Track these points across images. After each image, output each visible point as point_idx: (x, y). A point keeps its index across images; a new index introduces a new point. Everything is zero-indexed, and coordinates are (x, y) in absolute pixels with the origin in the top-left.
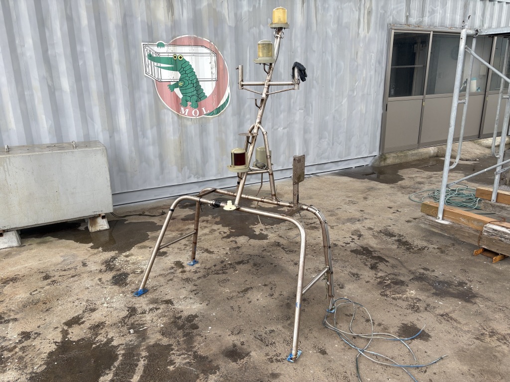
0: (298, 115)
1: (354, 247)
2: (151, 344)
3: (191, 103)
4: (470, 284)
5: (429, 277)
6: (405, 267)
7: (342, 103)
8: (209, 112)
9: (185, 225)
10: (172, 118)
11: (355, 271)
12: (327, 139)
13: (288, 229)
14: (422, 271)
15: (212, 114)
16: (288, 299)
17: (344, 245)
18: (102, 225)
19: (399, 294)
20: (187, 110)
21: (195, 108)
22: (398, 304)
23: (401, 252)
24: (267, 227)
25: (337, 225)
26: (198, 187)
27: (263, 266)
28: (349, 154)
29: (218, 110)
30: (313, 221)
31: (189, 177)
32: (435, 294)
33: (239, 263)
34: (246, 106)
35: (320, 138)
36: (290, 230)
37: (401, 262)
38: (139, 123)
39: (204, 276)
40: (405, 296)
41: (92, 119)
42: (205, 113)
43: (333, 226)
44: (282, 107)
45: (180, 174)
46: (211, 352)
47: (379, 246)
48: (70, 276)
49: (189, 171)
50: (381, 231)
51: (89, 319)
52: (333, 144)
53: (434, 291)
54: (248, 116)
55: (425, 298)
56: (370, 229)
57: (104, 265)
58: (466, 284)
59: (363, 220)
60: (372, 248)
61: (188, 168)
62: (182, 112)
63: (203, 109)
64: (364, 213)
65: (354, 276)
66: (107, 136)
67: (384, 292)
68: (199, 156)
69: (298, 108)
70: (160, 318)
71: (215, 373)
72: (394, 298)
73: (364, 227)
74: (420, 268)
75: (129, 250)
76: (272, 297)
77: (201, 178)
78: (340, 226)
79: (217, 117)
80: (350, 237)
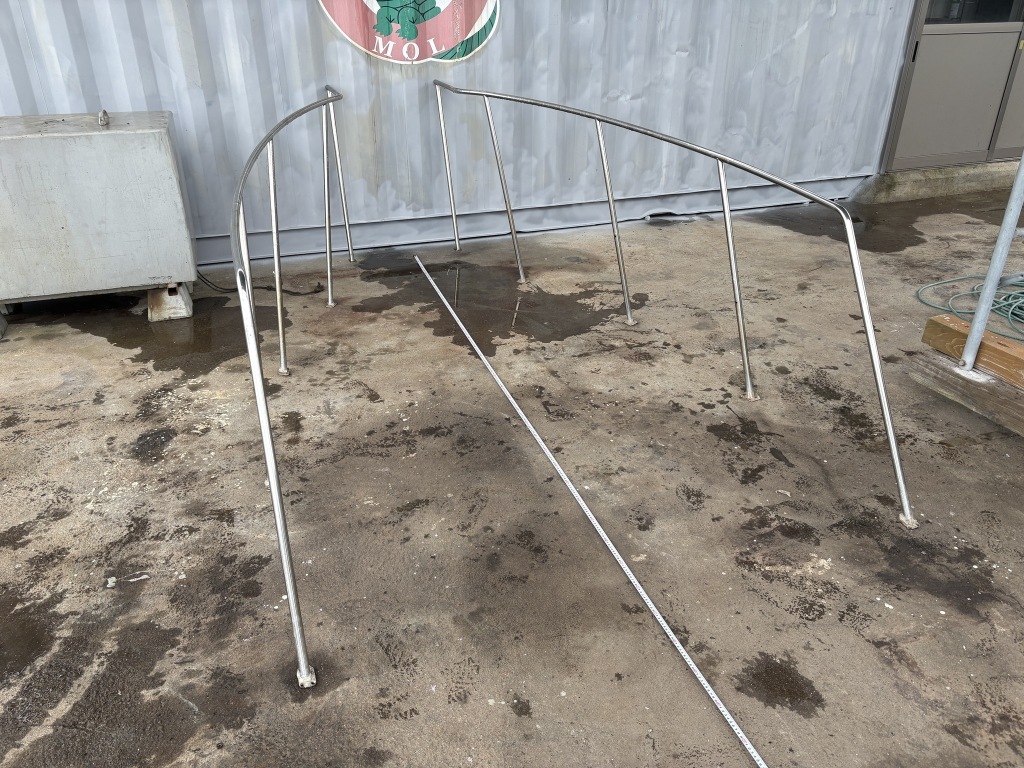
0: (673, 66)
1: (722, 418)
2: (137, 621)
3: (399, 27)
4: (994, 558)
5: (886, 523)
6: (830, 487)
7: (796, 37)
8: (444, 49)
9: (351, 323)
10: (354, 63)
11: (696, 483)
12: (744, 130)
13: (580, 356)
14: (873, 504)
15: (451, 54)
16: (499, 543)
17: (699, 408)
18: (174, 308)
19: (785, 563)
20: (391, 44)
21: (409, 39)
22: (772, 595)
23: (838, 442)
24: (533, 345)
25: (703, 355)
26: (416, 232)
27: (478, 448)
28: (798, 170)
29: (468, 46)
30: (649, 338)
31: (396, 207)
32: (885, 578)
33: (428, 432)
34: (540, 36)
35: (727, 127)
36: (582, 359)
37: (826, 473)
38: (275, 73)
39: (334, 459)
40: (799, 572)
41: (164, 59)
42: (435, 51)
43: (691, 357)
44: (633, 43)
45: (374, 198)
46: (258, 665)
47: (786, 422)
48: (57, 423)
49: (395, 192)
50: (806, 379)
51: (40, 538)
52: (759, 143)
53: (885, 566)
54: (542, 64)
55: (850, 583)
56: (783, 371)
57: (137, 406)
58: (982, 556)
59: (773, 346)
60: (766, 423)
61: (393, 186)
62: (378, 49)
63: (431, 42)
64: (783, 327)
65: (689, 498)
66: (202, 101)
67: (747, 553)
68: (417, 156)
69: (674, 47)
70: (188, 555)
71: (240, 725)
72: (767, 576)
73: (768, 364)
74: (870, 495)
75: (206, 373)
76: (464, 533)
77: (422, 211)
78: (710, 357)
79: (464, 64)
80: (723, 389)
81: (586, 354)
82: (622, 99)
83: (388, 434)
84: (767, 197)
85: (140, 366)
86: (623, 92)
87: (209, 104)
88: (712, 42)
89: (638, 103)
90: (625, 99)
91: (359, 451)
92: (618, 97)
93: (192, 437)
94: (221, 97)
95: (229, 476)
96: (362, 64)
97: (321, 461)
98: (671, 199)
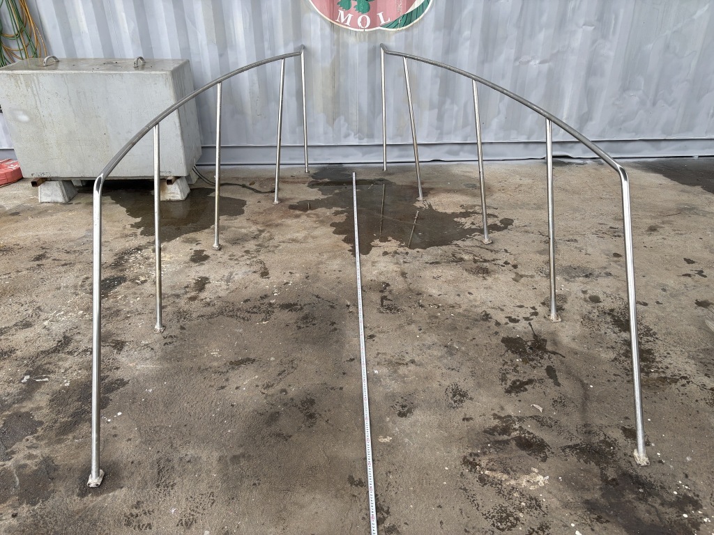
1: (519, 332)
5: (620, 454)
6: (584, 409)
10: (322, 29)
11: (466, 384)
12: (640, 92)
13: (431, 263)
14: (617, 435)
17: (504, 321)
19: (505, 471)
22: (478, 497)
25: (532, 277)
26: (361, 154)
27: (314, 325)
30: (495, 256)
31: (347, 136)
32: (591, 506)
33: (289, 307)
35: (625, 89)
36: (431, 266)
37: (586, 397)
38: (267, 36)
40: (513, 482)
41: (194, 23)
43: (522, 276)
45: (330, 128)
47: (573, 345)
48: (63, 262)
49: (347, 125)
50: (612, 310)
52: (654, 104)
53: (597, 495)
54: (467, 33)
55: (555, 503)
56: (595, 300)
58: (697, 506)
59: (598, 276)
60: (555, 343)
61: (346, 120)
64: (616, 262)
65: (454, 396)
67: (477, 455)
68: (364, 99)
69: (582, 22)
72: (483, 480)
73: (584, 292)
74: (618, 426)
76: (266, 391)
77: (366, 139)
78: (537, 278)
79: (404, 32)
80: (533, 308)
81: (437, 263)
82: (532, 63)
83: (258, 304)
84: (658, 149)
85: (134, 230)
86: (533, 58)
87: (221, 55)
88: (616, 18)
89: (546, 67)
90: (534, 64)
91: (231, 313)
92: (529, 62)
93: (133, 285)
94: (229, 52)
95: (139, 316)
96: (328, 30)
97: (202, 316)
98: (570, 145)
